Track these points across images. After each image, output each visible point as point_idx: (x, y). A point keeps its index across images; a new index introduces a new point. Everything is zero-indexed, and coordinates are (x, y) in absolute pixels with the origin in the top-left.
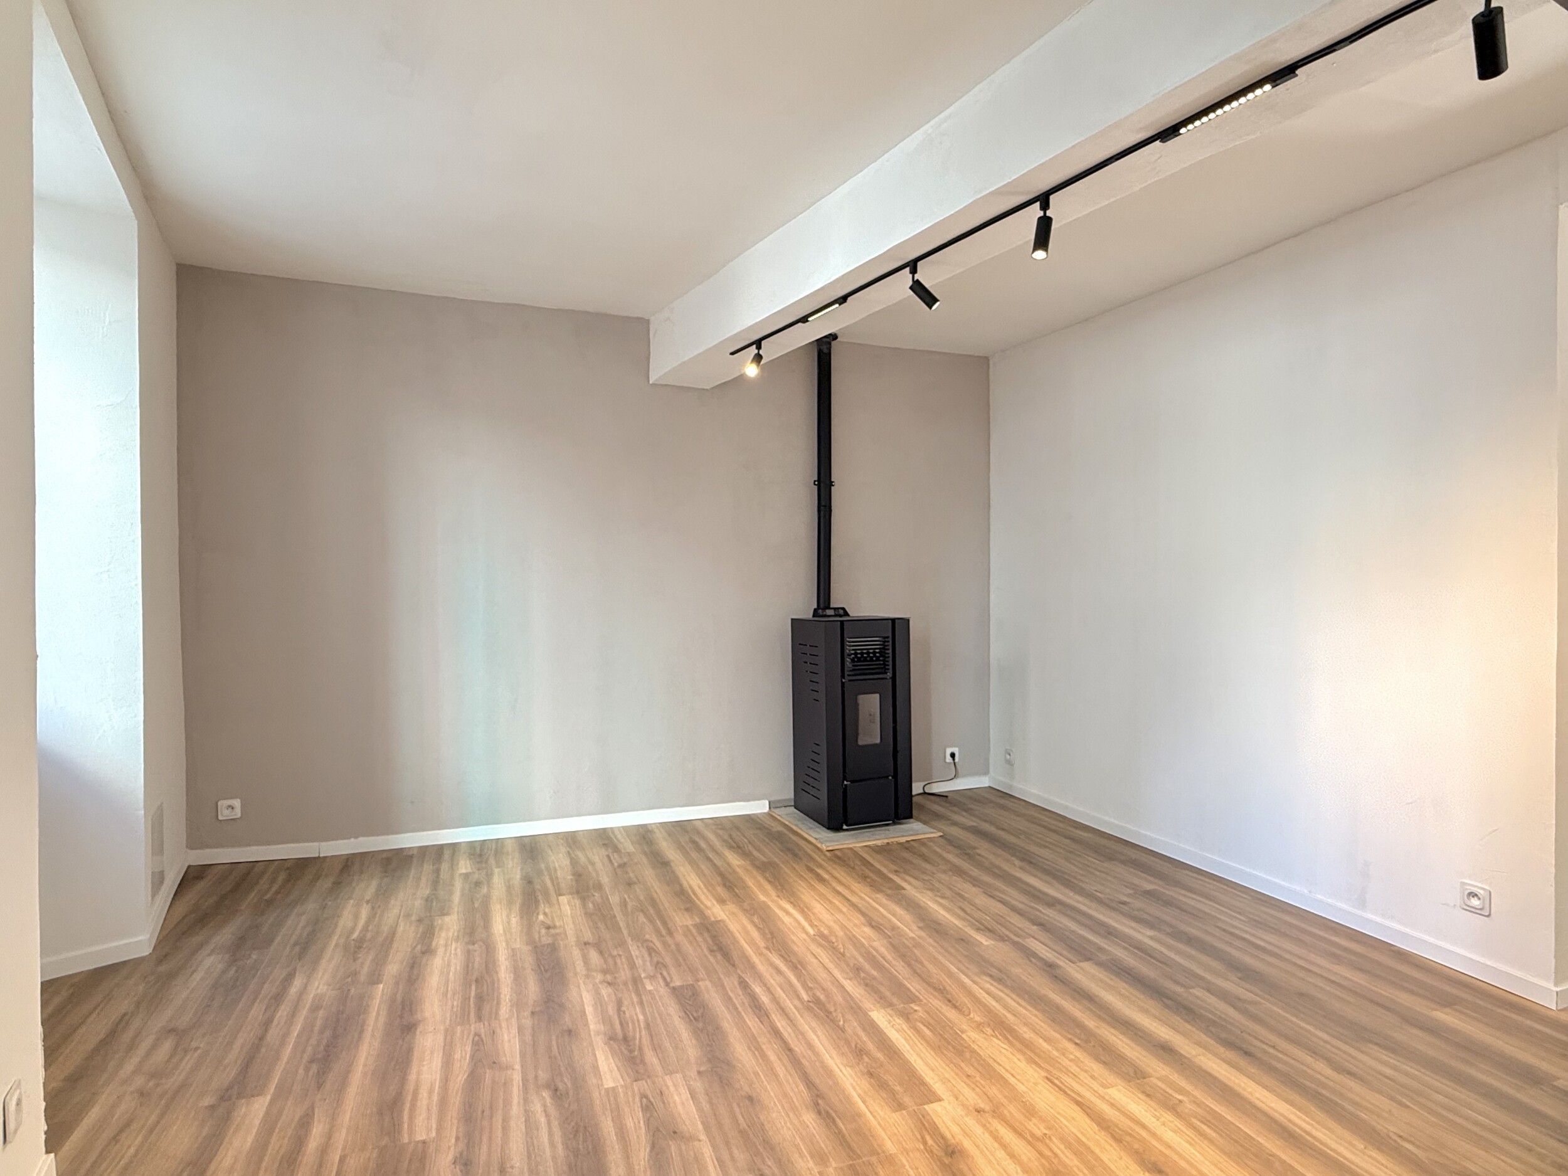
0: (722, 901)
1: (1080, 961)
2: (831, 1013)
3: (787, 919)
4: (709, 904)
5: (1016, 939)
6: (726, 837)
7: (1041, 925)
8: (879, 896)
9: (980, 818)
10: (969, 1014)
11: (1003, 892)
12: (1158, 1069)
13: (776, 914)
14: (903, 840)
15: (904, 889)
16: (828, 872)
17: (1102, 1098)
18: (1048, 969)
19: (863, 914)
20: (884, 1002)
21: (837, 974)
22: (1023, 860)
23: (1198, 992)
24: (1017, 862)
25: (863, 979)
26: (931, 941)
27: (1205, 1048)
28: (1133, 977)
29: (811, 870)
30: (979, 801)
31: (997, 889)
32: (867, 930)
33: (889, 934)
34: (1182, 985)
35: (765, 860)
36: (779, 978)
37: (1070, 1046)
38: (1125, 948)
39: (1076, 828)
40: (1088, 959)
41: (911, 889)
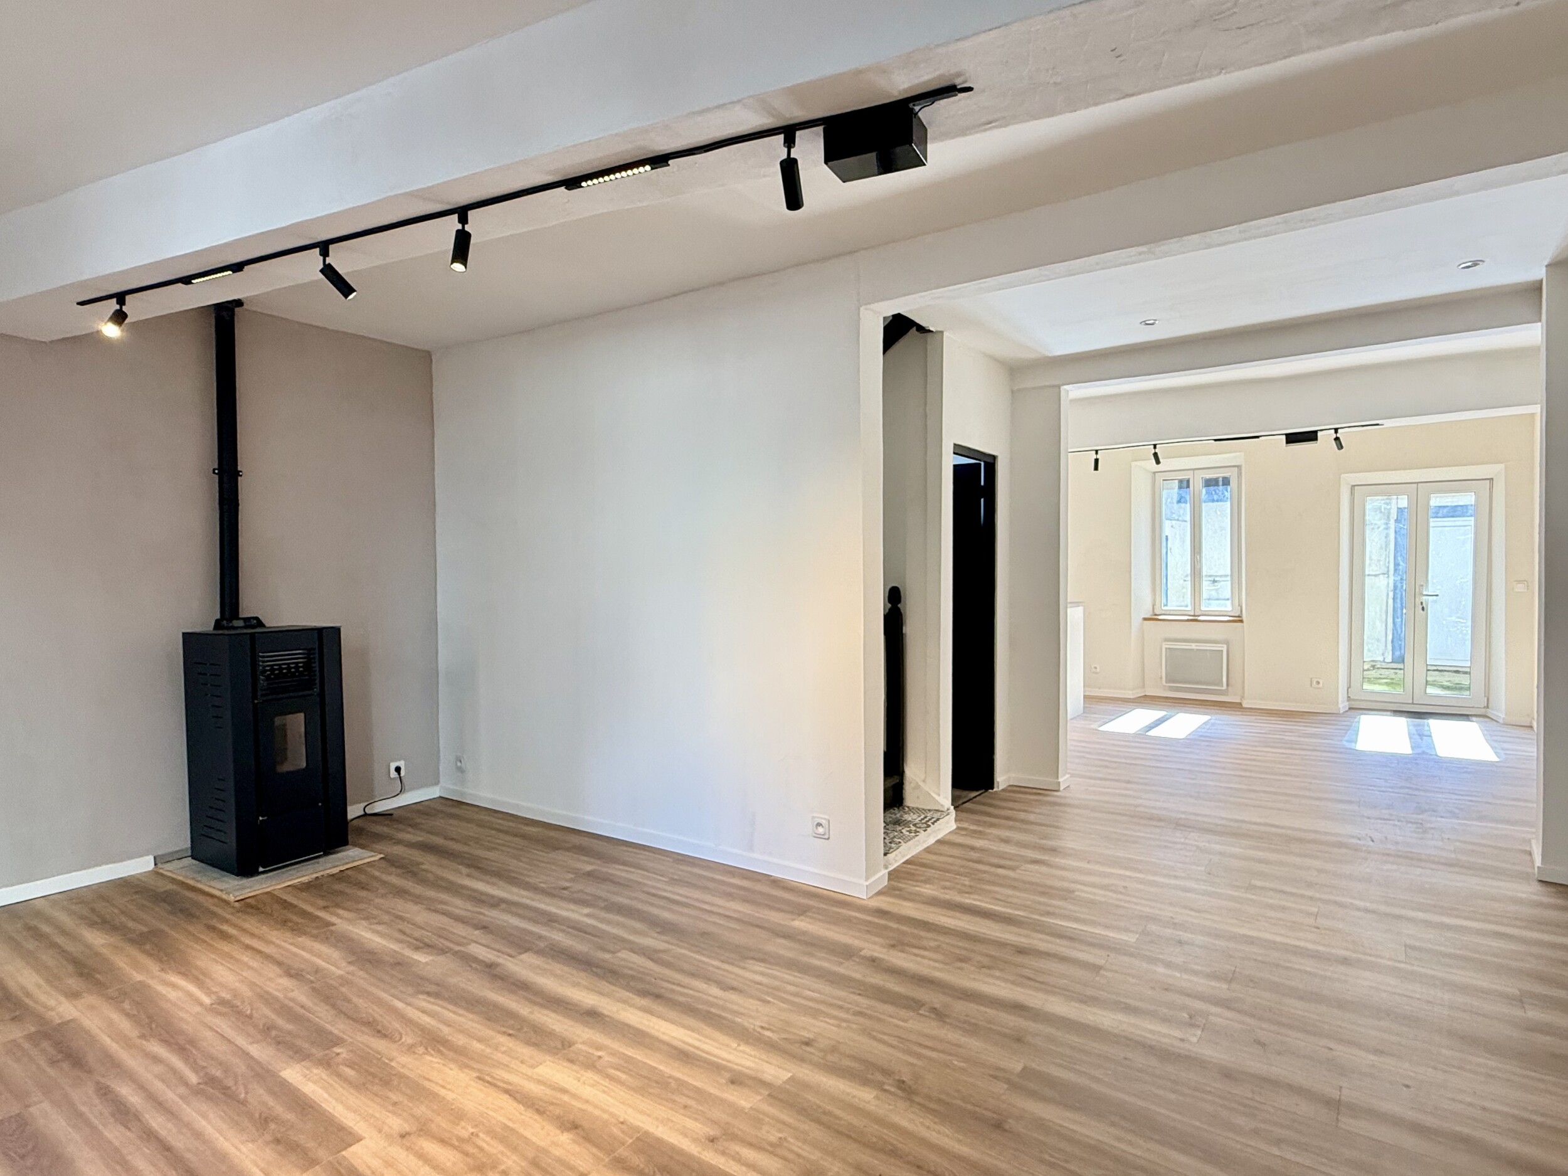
0: (73, 995)
1: (520, 954)
2: (229, 1088)
3: (172, 995)
4: (52, 1003)
5: (457, 948)
6: (85, 912)
7: (484, 928)
8: (302, 940)
9: (428, 832)
10: (401, 1038)
11: (445, 903)
12: (582, 1034)
13: (158, 993)
14: (335, 871)
15: (334, 925)
16: (235, 926)
17: (530, 1078)
18: (487, 970)
19: (279, 964)
20: (299, 1055)
21: (241, 1041)
22: (469, 866)
23: (624, 954)
24: (464, 870)
25: (276, 1037)
26: (361, 973)
27: (625, 1002)
28: (567, 955)
29: (212, 928)
30: (427, 814)
31: (442, 902)
32: (285, 982)
33: (312, 978)
34: (609, 951)
35: (145, 929)
36: (158, 1069)
37: (502, 1039)
38: (563, 931)
39: (527, 825)
40: (527, 950)
41: (343, 922)
